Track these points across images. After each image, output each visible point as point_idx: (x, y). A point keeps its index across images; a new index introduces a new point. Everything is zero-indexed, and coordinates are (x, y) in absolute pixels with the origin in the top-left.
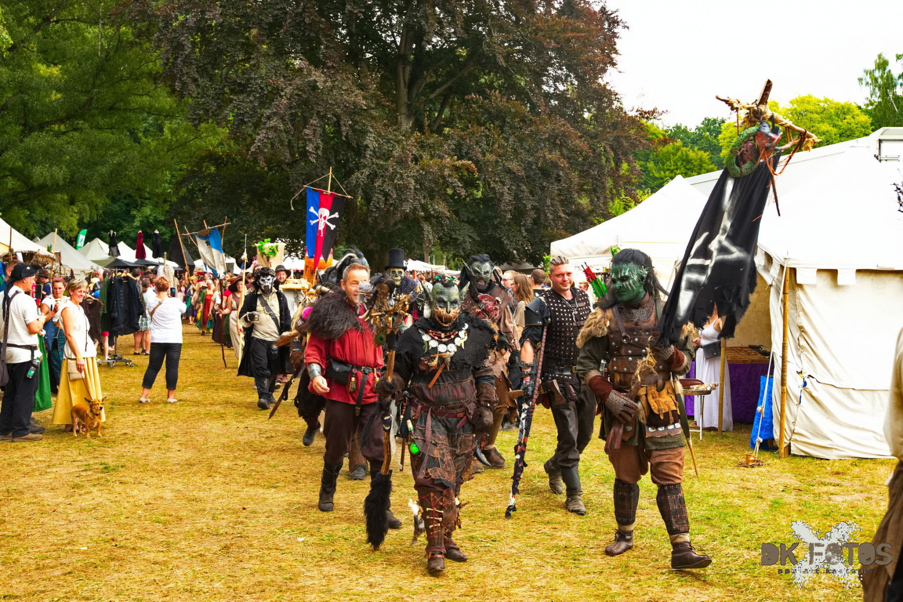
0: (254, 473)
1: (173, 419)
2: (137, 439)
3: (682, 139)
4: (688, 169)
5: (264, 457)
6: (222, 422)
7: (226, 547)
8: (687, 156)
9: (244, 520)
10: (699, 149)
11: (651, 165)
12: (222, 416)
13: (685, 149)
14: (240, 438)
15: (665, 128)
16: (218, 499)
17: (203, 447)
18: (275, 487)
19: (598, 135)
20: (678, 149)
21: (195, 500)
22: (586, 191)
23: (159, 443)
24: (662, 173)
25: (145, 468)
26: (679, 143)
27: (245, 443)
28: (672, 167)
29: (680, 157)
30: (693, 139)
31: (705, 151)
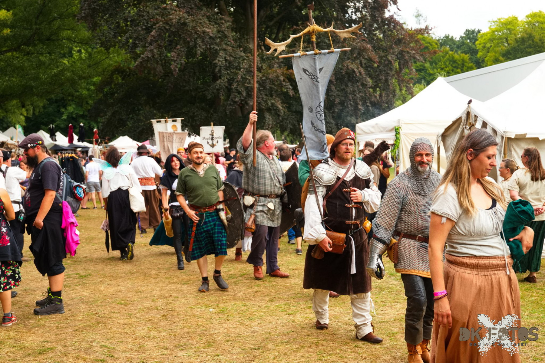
0: (172, 277)
4: (454, 67)
7: (164, 316)
8: (453, 57)
11: (427, 65)
13: (451, 52)
18: (188, 284)
21: (140, 292)
30: (458, 45)
31: (466, 54)
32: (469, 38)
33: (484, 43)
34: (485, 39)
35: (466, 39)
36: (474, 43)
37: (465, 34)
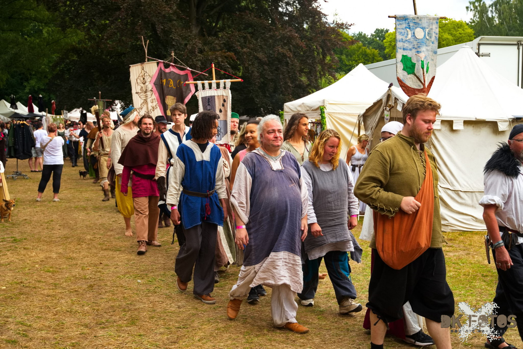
0: (106, 242)
1: (55, 210)
2: (33, 223)
3: (362, 42)
4: (366, 60)
5: (112, 233)
6: (85, 212)
7: (91, 286)
8: (365, 52)
9: (101, 270)
10: (372, 48)
11: (344, 57)
12: (85, 209)
13: (364, 47)
14: (97, 222)
15: (352, 35)
16: (85, 258)
17: (75, 227)
18: (120, 251)
19: (312, 38)
20: (360, 48)
21: (71, 258)
22: (305, 73)
23: (46, 225)
24: (350, 62)
25: (39, 240)
26: (360, 44)
27: (100, 225)
28: (356, 59)
29: (361, 53)
30: (369, 42)
33: (390, 42)
37: (375, 32)
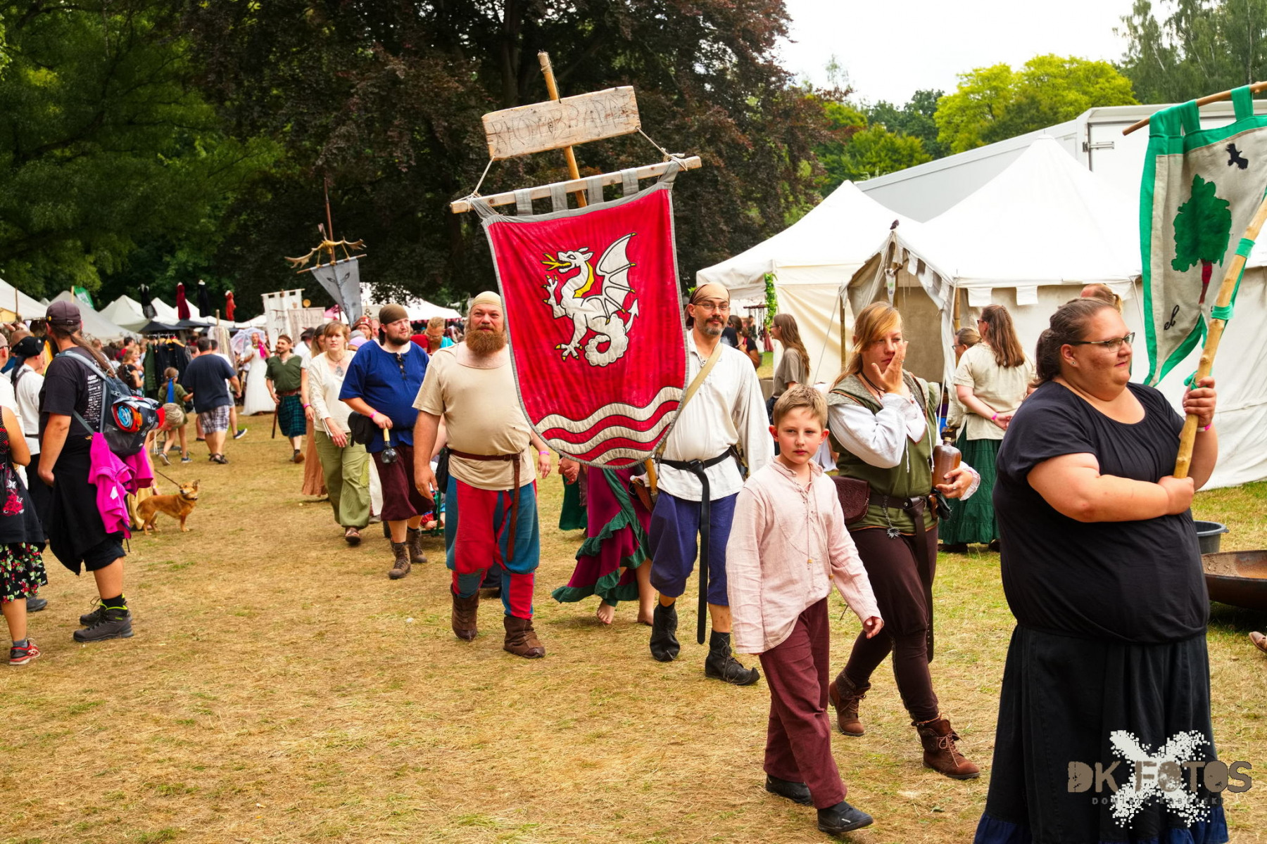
3: (887, 122)
4: (895, 161)
8: (892, 143)
9: (339, 607)
10: (909, 135)
11: (846, 158)
13: (889, 135)
16: (307, 589)
19: (765, 126)
20: (881, 135)
22: (755, 200)
24: (861, 167)
26: (883, 127)
28: (874, 160)
29: (884, 146)
30: (902, 120)
31: (917, 137)
32: (922, 108)
33: (949, 115)
34: (950, 108)
35: (916, 109)
36: (931, 116)
37: (913, 99)
